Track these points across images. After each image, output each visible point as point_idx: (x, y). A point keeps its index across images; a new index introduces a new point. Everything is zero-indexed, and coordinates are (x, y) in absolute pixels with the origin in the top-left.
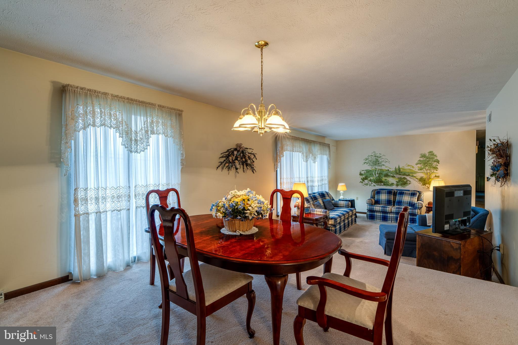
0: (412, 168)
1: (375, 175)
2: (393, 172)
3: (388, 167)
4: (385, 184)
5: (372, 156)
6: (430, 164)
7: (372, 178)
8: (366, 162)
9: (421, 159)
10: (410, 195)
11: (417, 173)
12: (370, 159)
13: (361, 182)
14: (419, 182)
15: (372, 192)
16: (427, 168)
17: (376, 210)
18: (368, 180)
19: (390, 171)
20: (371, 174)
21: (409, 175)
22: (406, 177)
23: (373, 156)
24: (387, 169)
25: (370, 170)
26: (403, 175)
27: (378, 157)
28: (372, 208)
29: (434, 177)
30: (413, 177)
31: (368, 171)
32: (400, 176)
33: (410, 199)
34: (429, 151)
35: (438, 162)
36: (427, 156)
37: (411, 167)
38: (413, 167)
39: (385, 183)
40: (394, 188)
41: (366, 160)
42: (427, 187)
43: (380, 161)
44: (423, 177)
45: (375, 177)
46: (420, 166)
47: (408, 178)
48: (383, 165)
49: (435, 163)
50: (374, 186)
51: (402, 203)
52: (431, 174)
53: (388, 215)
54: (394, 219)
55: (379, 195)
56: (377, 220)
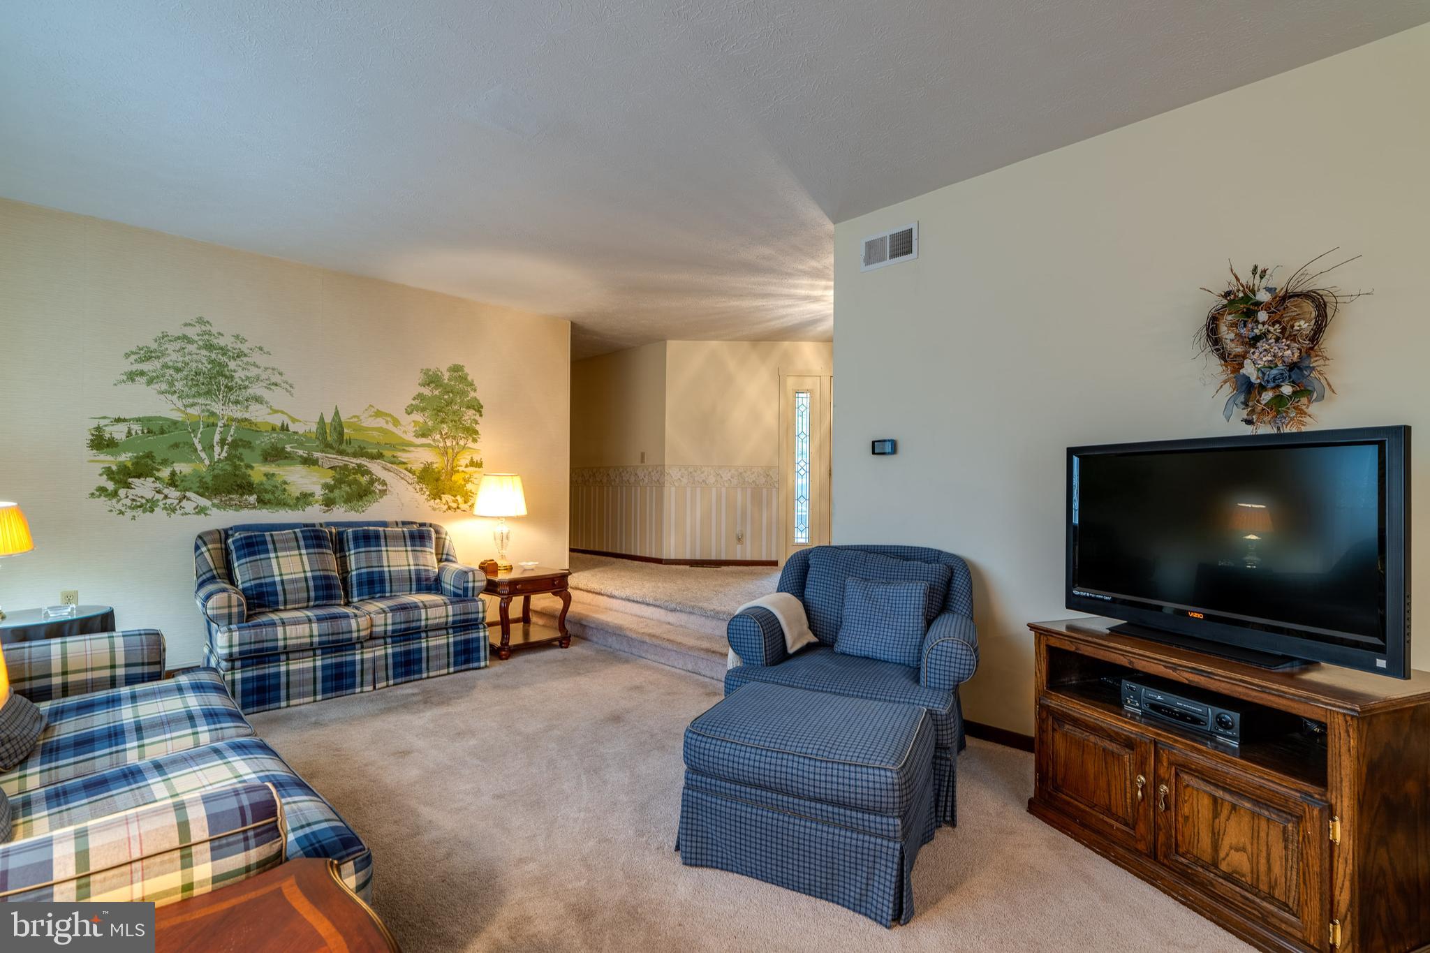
0: (391, 427)
1: (204, 449)
2: (309, 440)
3: (283, 412)
4: (267, 497)
5: (184, 338)
6: (454, 413)
7: (183, 468)
8: (142, 373)
9: (426, 391)
10: (408, 543)
11: (412, 449)
12: (173, 357)
13: (102, 490)
14: (418, 487)
15: (204, 549)
16: (445, 428)
17: (289, 642)
18: (157, 479)
19: (296, 433)
20: (176, 445)
21: (380, 456)
22: (369, 465)
23: (190, 341)
24: (277, 420)
25: (175, 423)
26: (355, 455)
27: (224, 351)
28: (263, 641)
29: (467, 466)
30: (393, 466)
31: (154, 427)
32: (341, 460)
33: (416, 558)
34: (450, 363)
35: (479, 409)
36: (446, 381)
37: (387, 422)
38: (396, 422)
39: (266, 491)
40: (314, 514)
41: (141, 360)
42: (446, 506)
43: (240, 374)
44: (432, 463)
45: (207, 462)
46: (421, 420)
47: (376, 468)
48: (258, 400)
49: (471, 412)
50: (198, 513)
51: (388, 585)
52: (458, 453)
53: (358, 657)
54: (387, 669)
55: (258, 557)
56: (292, 702)
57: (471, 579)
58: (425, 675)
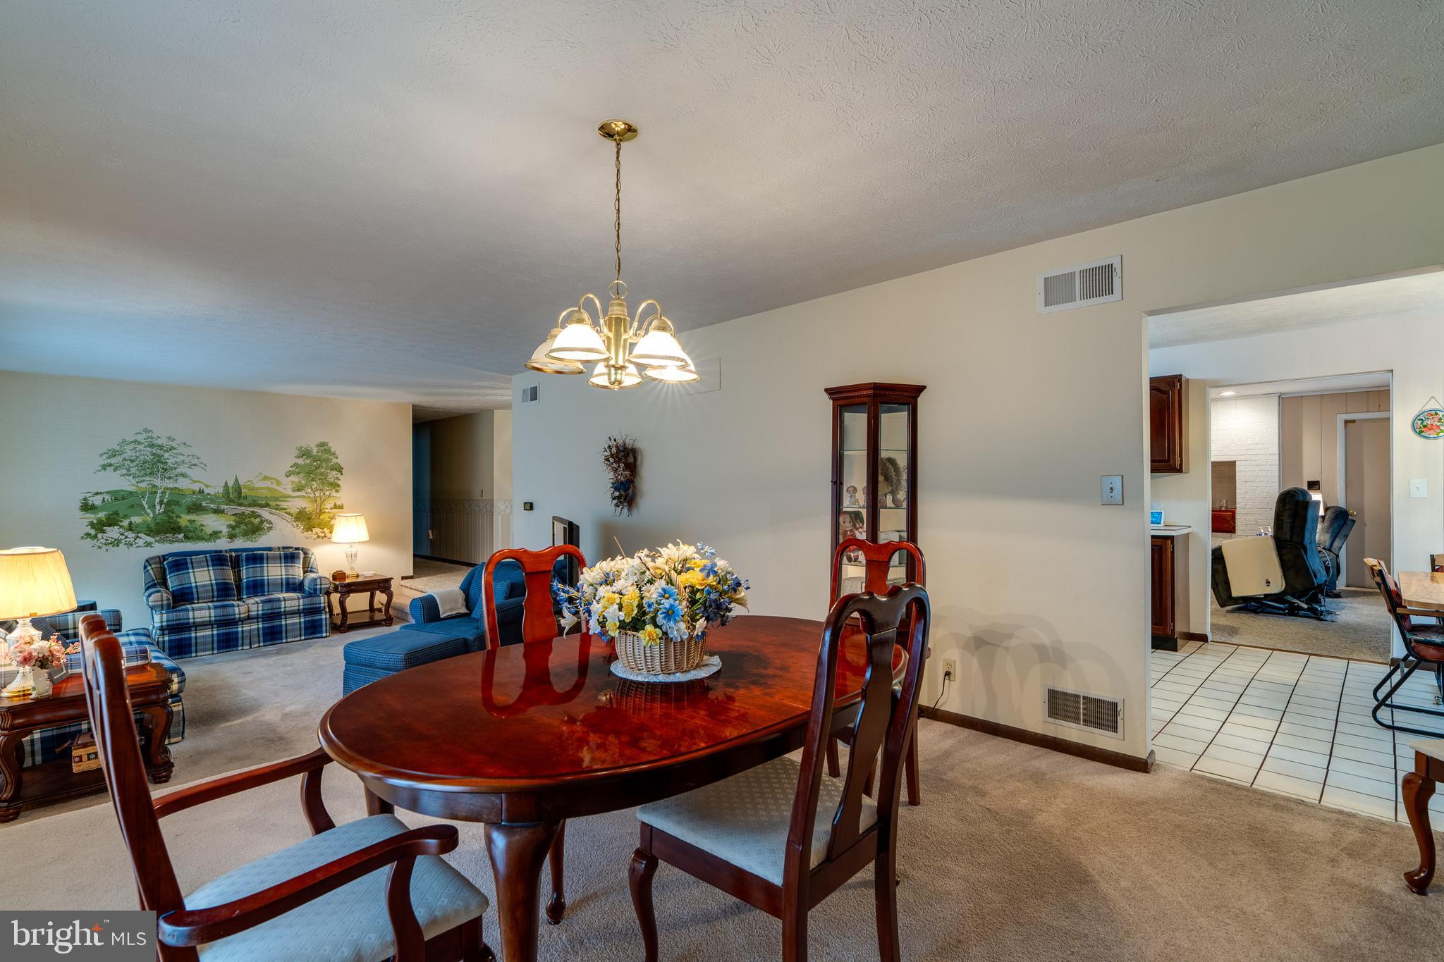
0: (275, 486)
1: (149, 508)
2: (218, 498)
3: (200, 482)
4: (190, 535)
5: (136, 441)
6: (321, 474)
7: (136, 520)
8: (110, 465)
9: (300, 461)
10: (283, 561)
11: (290, 499)
12: (129, 453)
13: (88, 535)
14: (295, 524)
15: (149, 568)
16: (315, 485)
17: (196, 620)
18: (121, 527)
19: (209, 494)
20: (132, 506)
21: (267, 505)
22: (259, 511)
23: (140, 443)
24: (196, 487)
25: (131, 493)
26: (250, 506)
27: (161, 447)
29: (331, 509)
30: (277, 511)
31: (118, 496)
32: (239, 510)
33: (287, 571)
34: (318, 442)
36: (315, 453)
37: (272, 483)
38: (278, 483)
39: (190, 531)
40: (222, 544)
41: (110, 457)
42: (316, 536)
43: (171, 461)
44: (305, 508)
45: (151, 515)
46: (297, 481)
47: (264, 513)
48: (184, 475)
49: (334, 473)
50: (146, 546)
51: (266, 587)
53: (240, 629)
54: (259, 637)
55: (181, 572)
56: (199, 654)
57: (319, 583)
58: (284, 641)
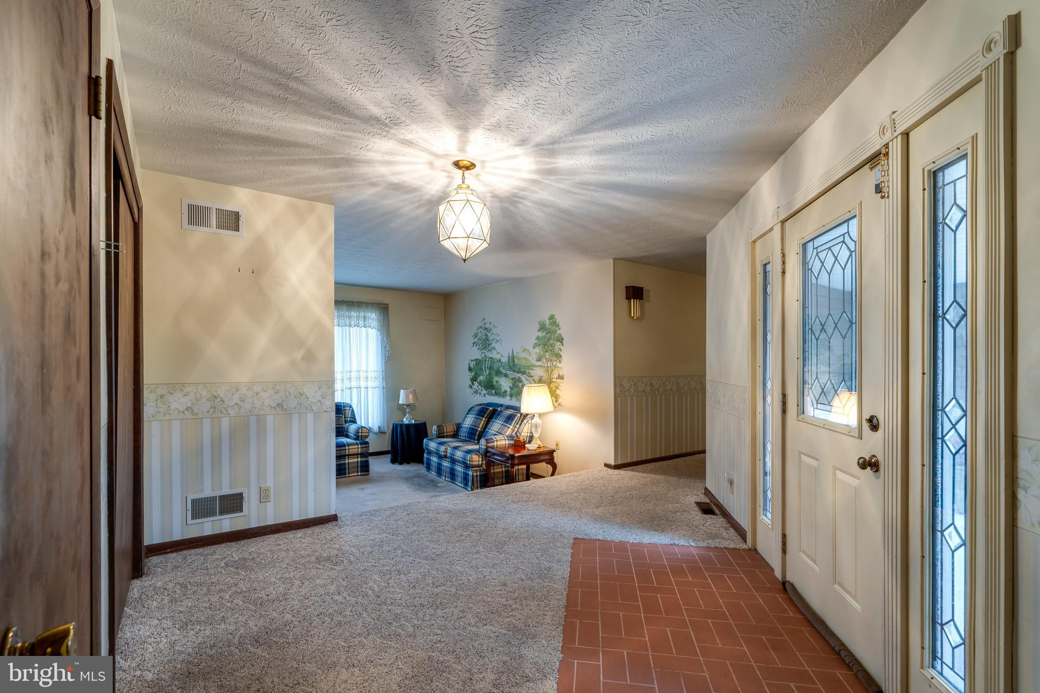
0: (527, 356)
1: (485, 370)
2: (505, 365)
3: (499, 353)
5: (481, 327)
6: (551, 345)
7: (482, 378)
8: (475, 343)
9: (540, 334)
10: (505, 420)
11: (535, 368)
12: (480, 335)
13: (470, 385)
16: (547, 355)
17: (431, 449)
18: (478, 382)
19: (502, 362)
20: (480, 369)
21: (525, 372)
22: (521, 377)
24: (498, 357)
25: (480, 360)
26: (518, 372)
27: (487, 329)
29: (557, 378)
31: (477, 362)
32: (514, 375)
34: (548, 316)
35: (561, 340)
36: (547, 326)
38: (530, 354)
39: (496, 389)
40: (507, 401)
41: (475, 338)
43: (491, 338)
44: (542, 376)
45: (485, 375)
46: (539, 351)
47: (524, 379)
48: (494, 349)
49: (558, 344)
50: (484, 396)
52: (553, 370)
